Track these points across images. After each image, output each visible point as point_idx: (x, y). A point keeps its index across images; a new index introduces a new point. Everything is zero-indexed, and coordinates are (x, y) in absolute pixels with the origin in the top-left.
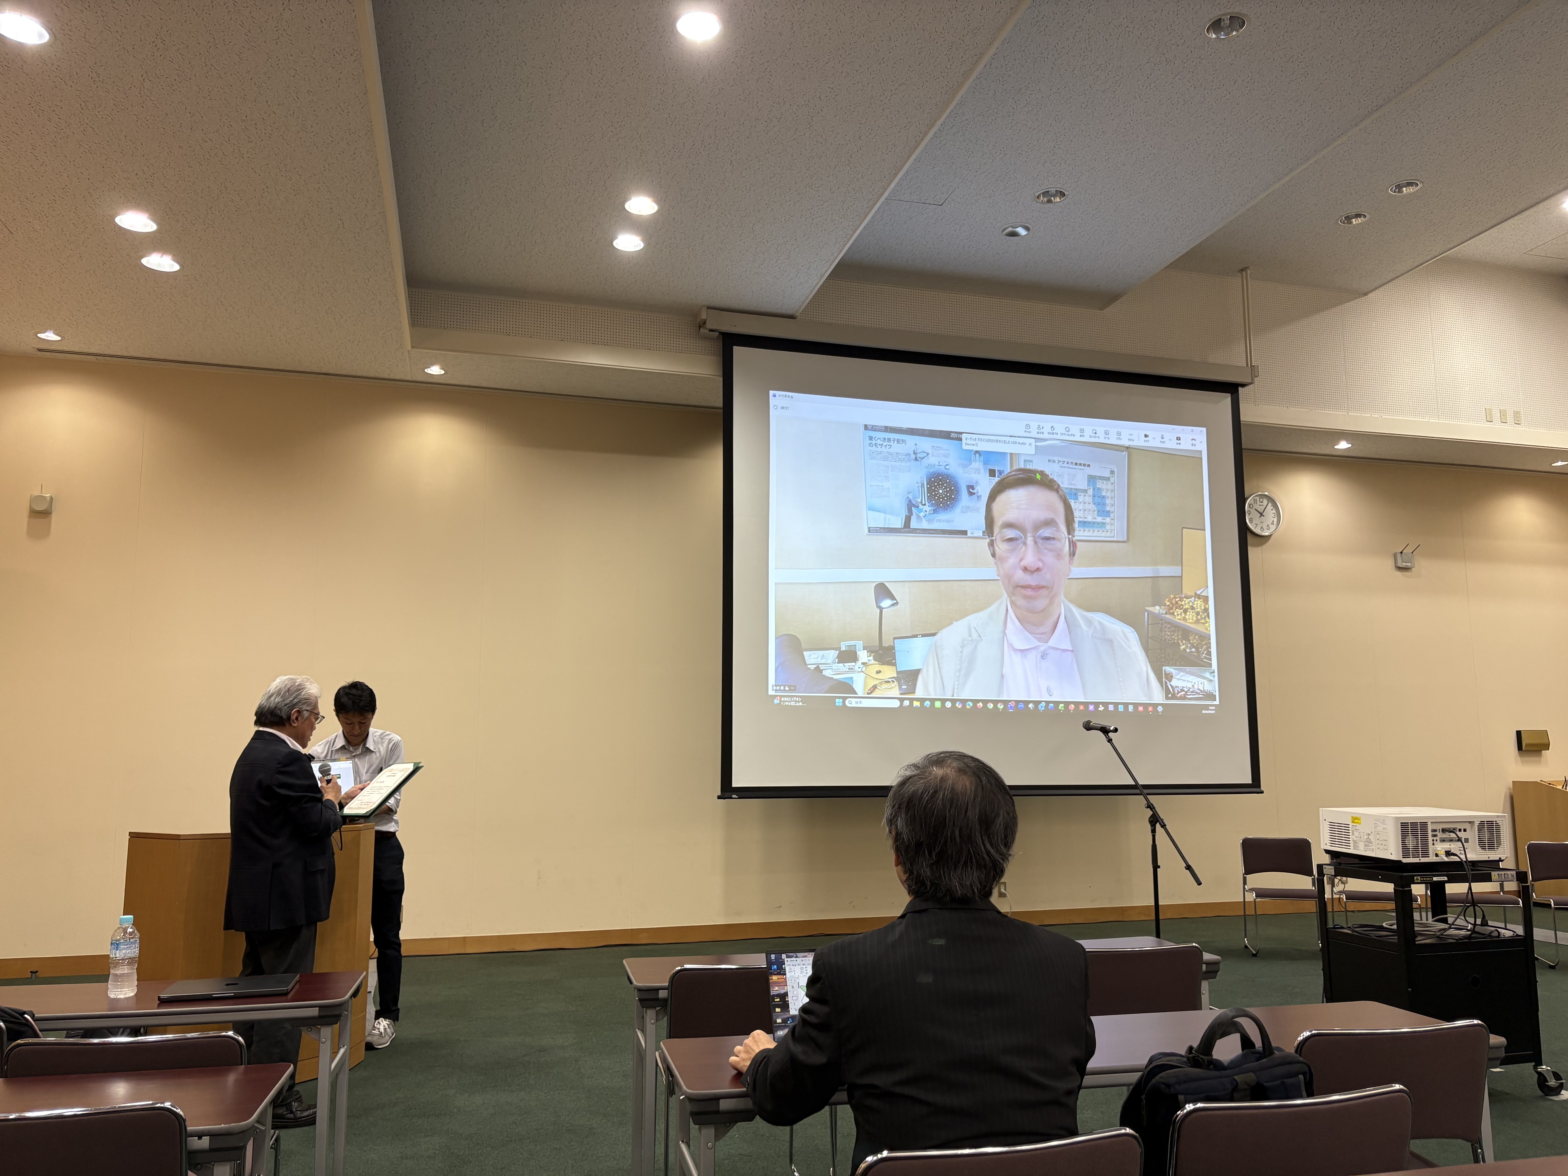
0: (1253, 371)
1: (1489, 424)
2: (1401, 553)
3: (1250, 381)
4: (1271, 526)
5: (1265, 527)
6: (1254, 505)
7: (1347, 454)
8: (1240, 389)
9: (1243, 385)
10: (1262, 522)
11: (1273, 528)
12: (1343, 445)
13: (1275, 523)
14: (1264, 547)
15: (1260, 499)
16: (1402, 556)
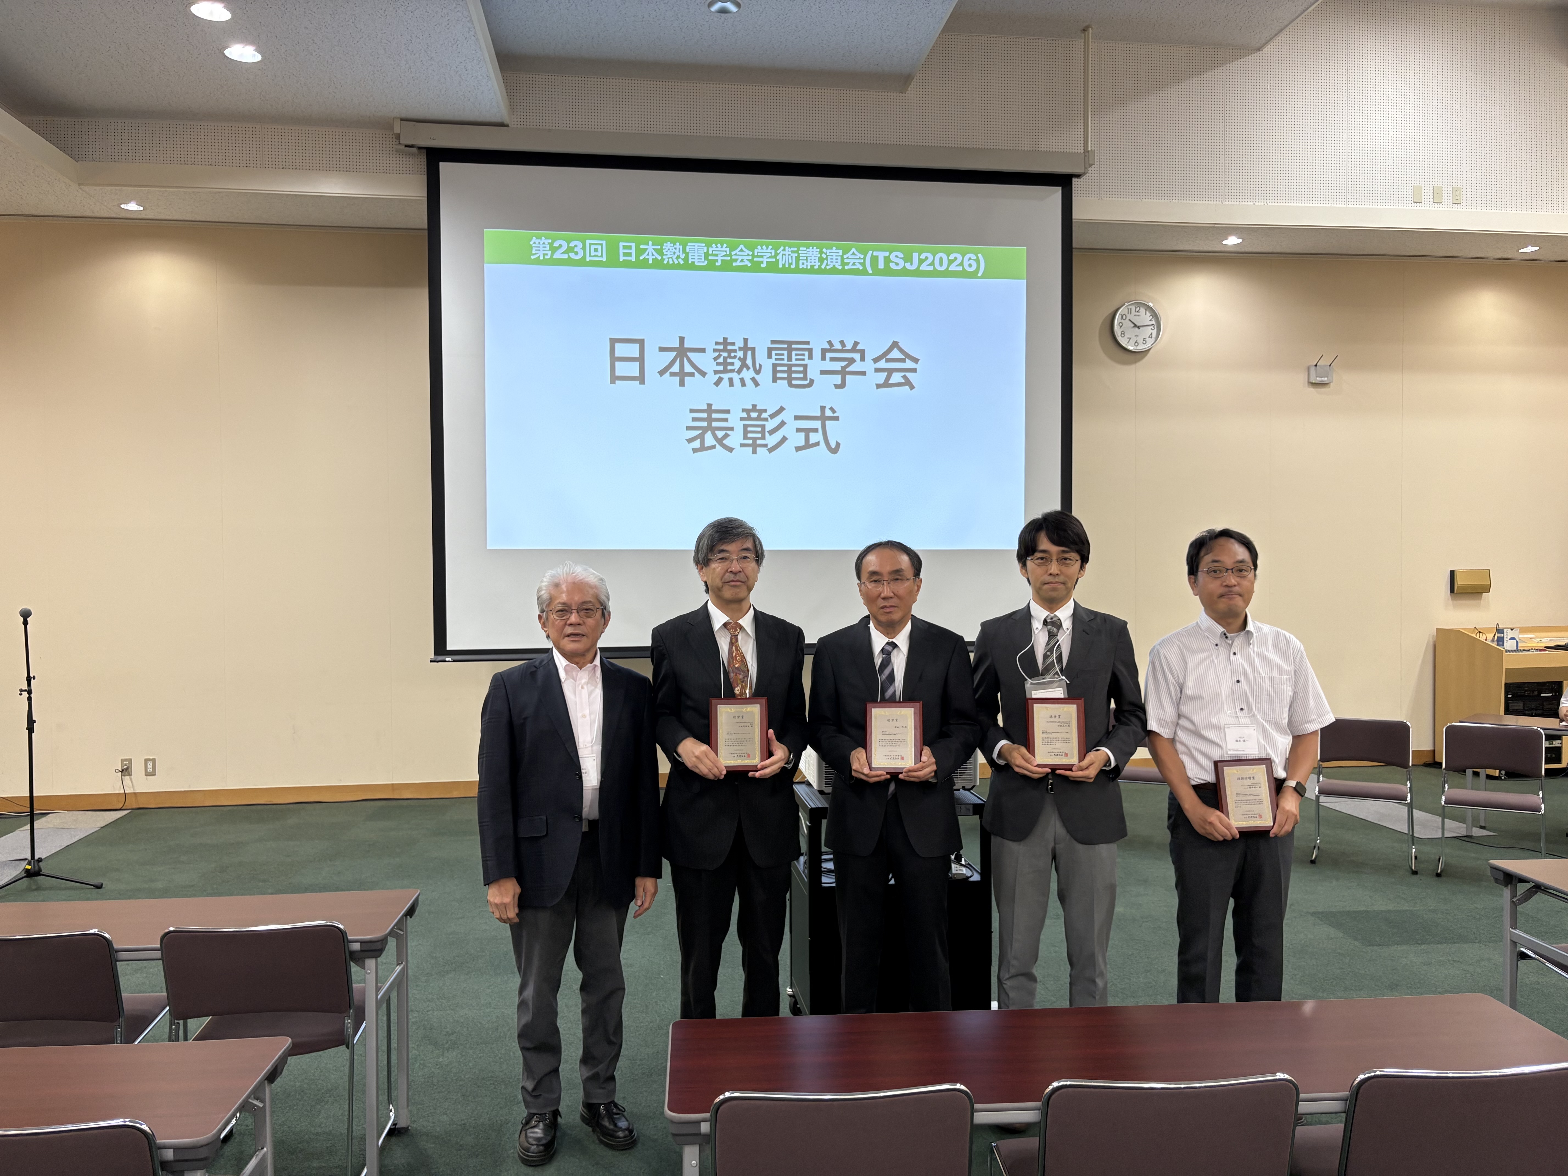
0: (1086, 158)
1: (1417, 207)
2: (1316, 365)
3: (1083, 171)
4: (1148, 340)
5: (1140, 341)
6: (1128, 315)
7: (1238, 250)
8: (1074, 180)
9: (1078, 176)
10: (1137, 336)
11: (1150, 342)
12: (1232, 241)
13: (1154, 335)
14: (1139, 364)
15: (1136, 308)
16: (1316, 370)
